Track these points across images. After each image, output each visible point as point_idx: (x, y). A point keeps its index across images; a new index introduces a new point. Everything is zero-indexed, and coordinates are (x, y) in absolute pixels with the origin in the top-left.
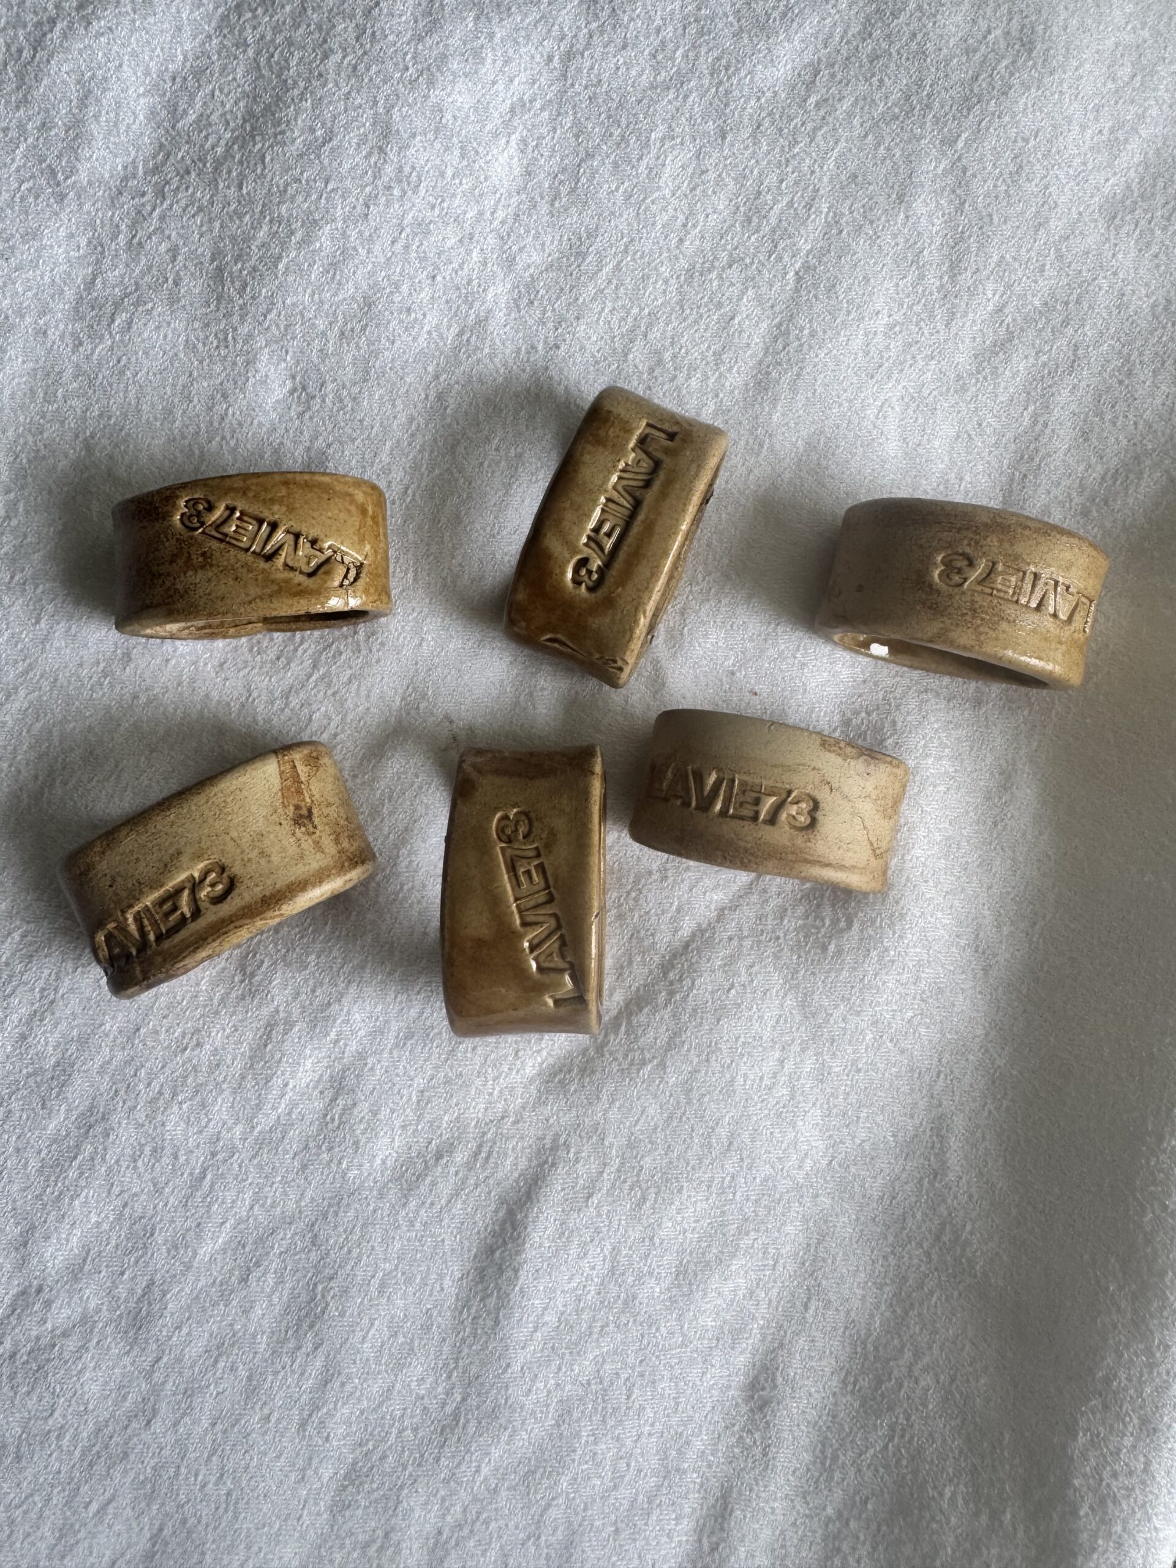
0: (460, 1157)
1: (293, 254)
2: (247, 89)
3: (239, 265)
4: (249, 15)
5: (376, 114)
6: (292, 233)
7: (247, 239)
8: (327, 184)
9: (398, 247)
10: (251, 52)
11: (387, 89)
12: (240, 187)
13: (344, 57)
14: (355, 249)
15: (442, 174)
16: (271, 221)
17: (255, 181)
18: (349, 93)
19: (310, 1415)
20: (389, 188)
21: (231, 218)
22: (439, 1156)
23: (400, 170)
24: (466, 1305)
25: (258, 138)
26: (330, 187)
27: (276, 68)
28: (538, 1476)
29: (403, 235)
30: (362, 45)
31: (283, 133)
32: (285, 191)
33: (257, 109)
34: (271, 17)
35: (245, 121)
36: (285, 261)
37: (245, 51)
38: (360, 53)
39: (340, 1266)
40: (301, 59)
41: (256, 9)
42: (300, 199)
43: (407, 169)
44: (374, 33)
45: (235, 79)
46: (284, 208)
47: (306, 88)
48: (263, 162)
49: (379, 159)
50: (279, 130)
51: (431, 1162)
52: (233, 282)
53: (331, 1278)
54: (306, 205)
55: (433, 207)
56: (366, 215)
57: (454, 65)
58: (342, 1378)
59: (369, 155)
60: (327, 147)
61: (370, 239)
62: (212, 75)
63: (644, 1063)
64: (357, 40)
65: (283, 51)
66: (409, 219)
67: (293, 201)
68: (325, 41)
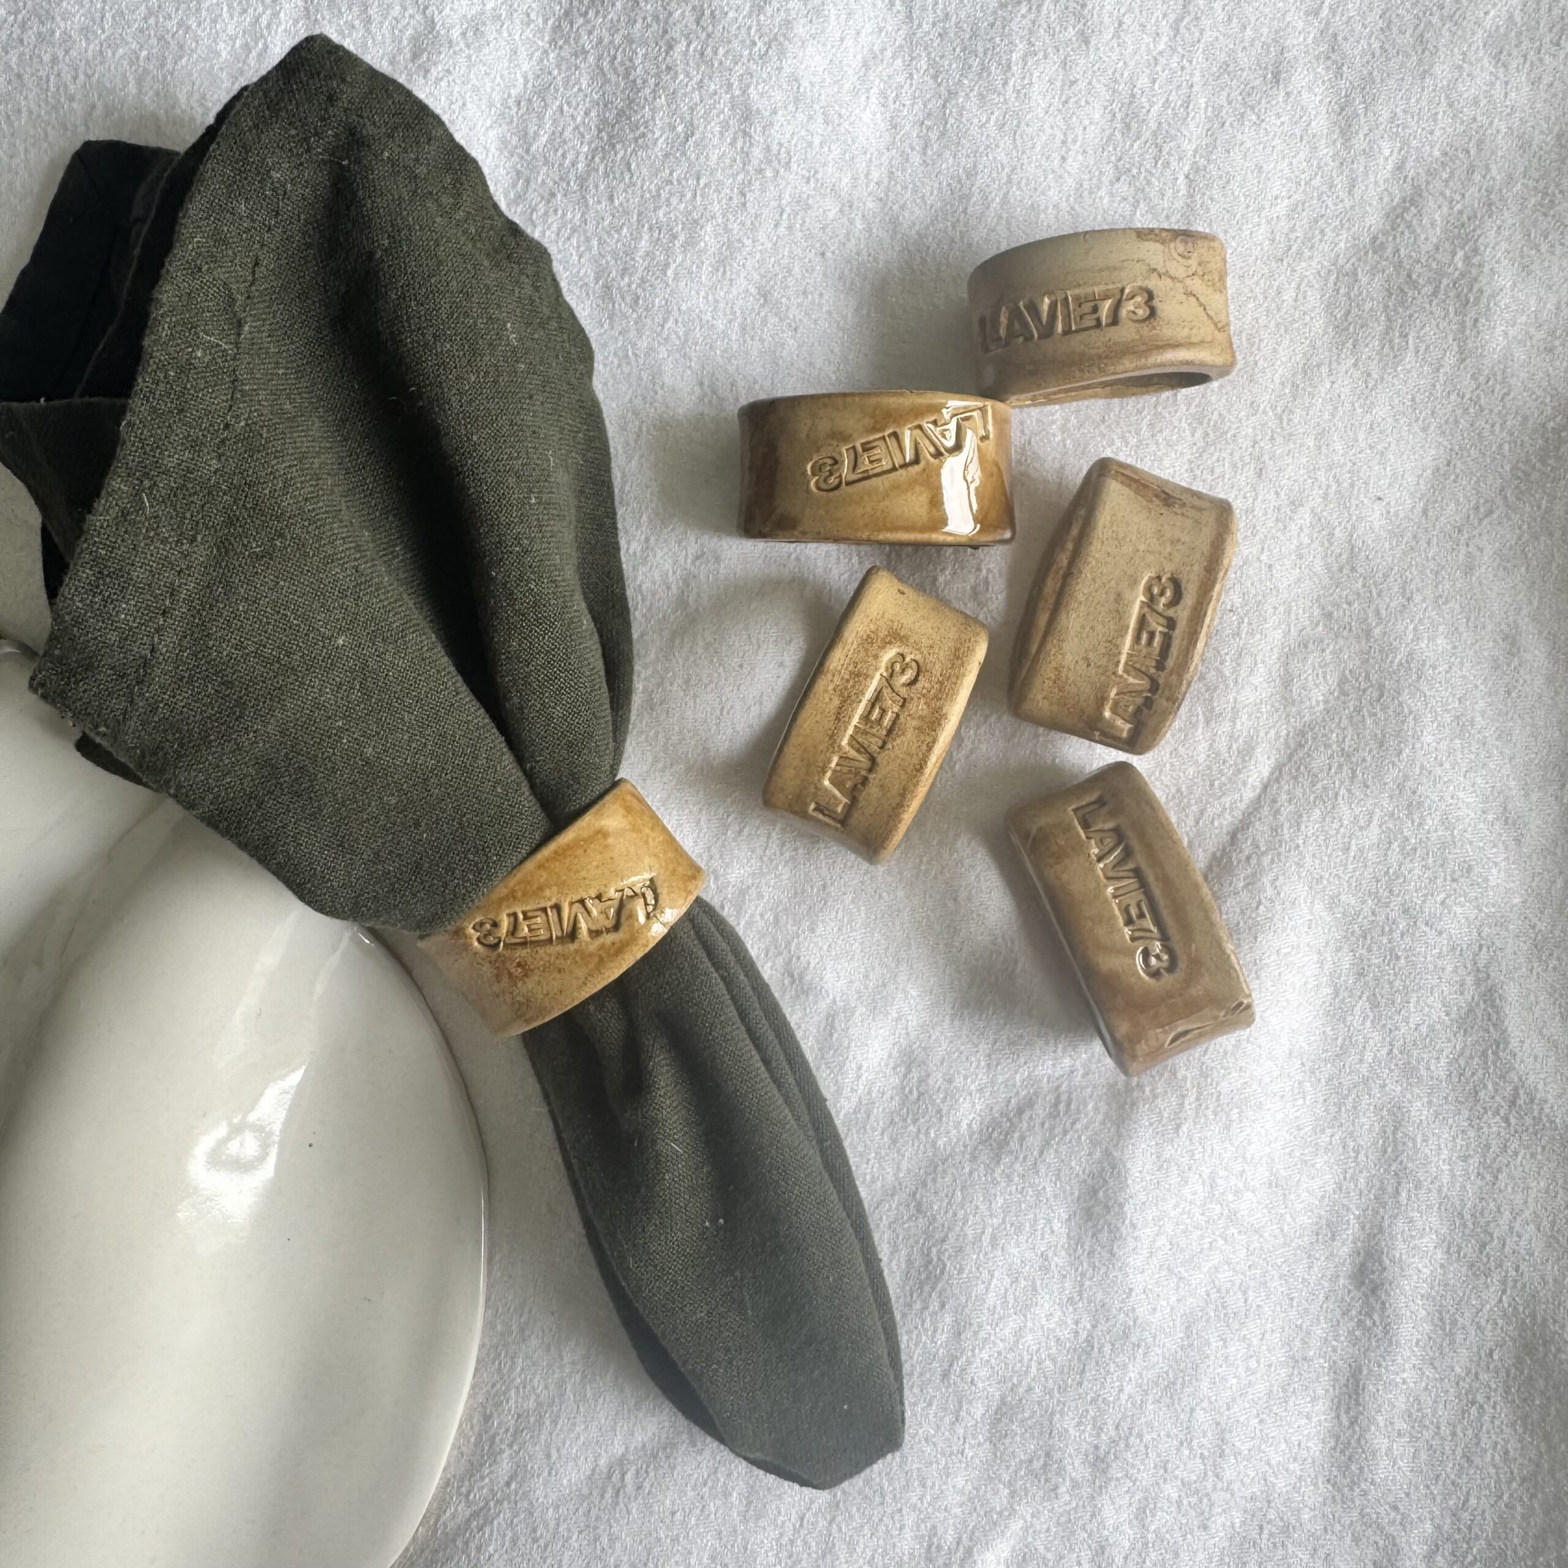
0: (1040, 1111)
1: (679, 259)
2: (596, 97)
3: (626, 279)
4: (581, 21)
5: (733, 97)
6: (675, 237)
7: (630, 253)
8: (698, 179)
9: (782, 230)
10: (591, 59)
11: (739, 69)
12: (611, 198)
13: (688, 45)
14: (739, 241)
15: (810, 145)
16: (651, 229)
17: (625, 191)
18: (701, 81)
20: (760, 171)
21: (609, 234)
24: (1079, 1242)
25: (618, 146)
26: (702, 182)
27: (621, 70)
28: (1178, 1386)
29: (785, 216)
30: (704, 29)
31: (643, 135)
32: (659, 195)
33: (611, 116)
34: (605, 17)
35: (600, 131)
36: (673, 266)
37: (585, 59)
38: (704, 36)
40: (645, 56)
41: (586, 13)
42: (674, 201)
43: (775, 148)
44: (712, 12)
45: (580, 90)
46: (661, 213)
47: (657, 85)
48: (629, 169)
49: (745, 143)
50: (638, 133)
51: (1015, 1120)
52: (623, 299)
54: (683, 206)
55: (808, 181)
56: (744, 204)
57: (800, 29)
59: (734, 140)
60: (691, 142)
61: (754, 228)
62: (557, 91)
64: (698, 24)
65: (624, 50)
66: (787, 198)
67: (668, 204)
68: (665, 32)
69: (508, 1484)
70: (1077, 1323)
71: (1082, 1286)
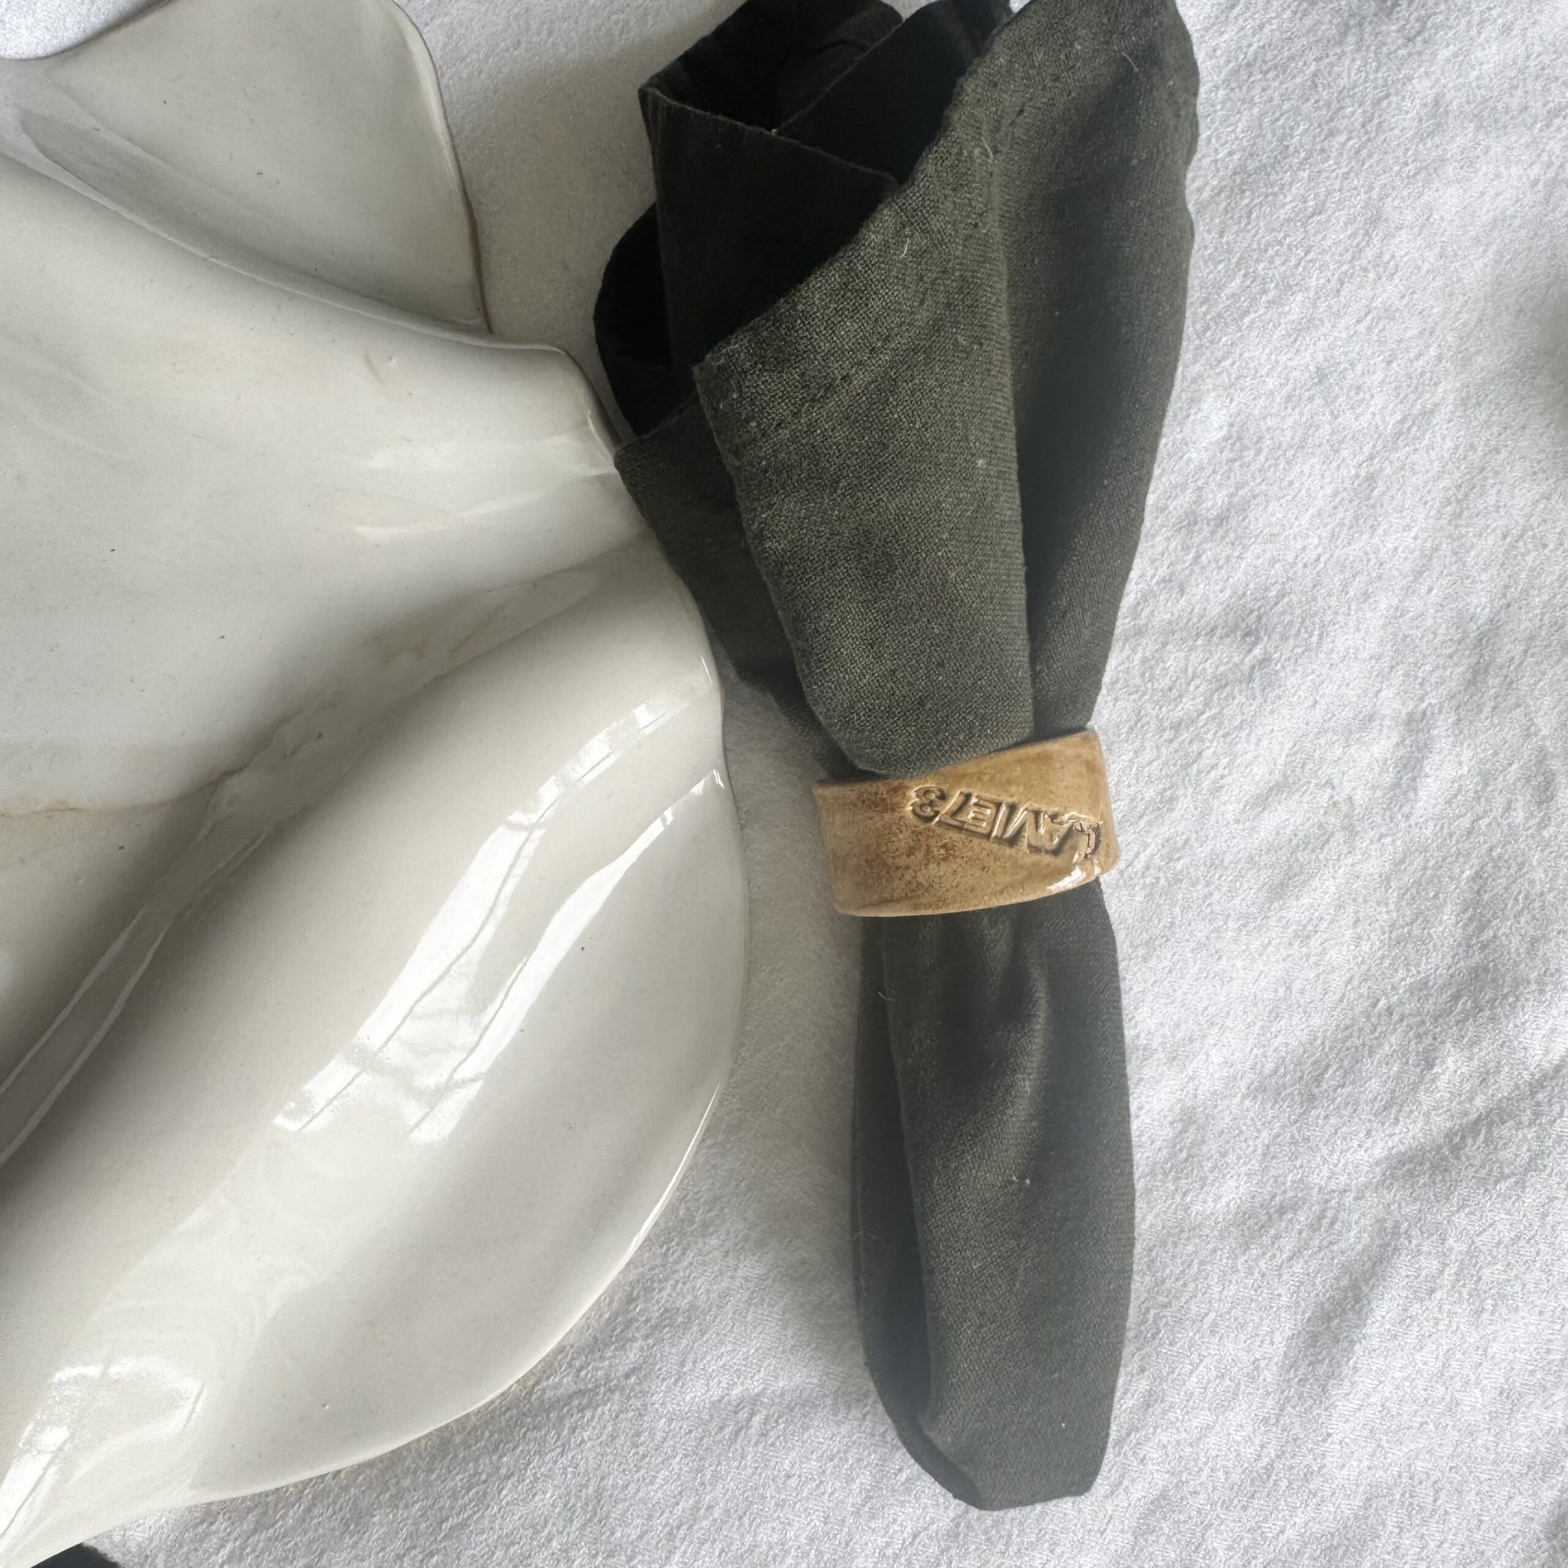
0: (1303, 1217)
1: (1261, 312)
2: (1245, 144)
3: (1204, 309)
4: (1259, 76)
5: (1370, 198)
6: (1264, 292)
7: (1219, 287)
8: (1307, 253)
9: (1362, 328)
10: (1256, 110)
11: (1384, 179)
12: (1221, 234)
13: (1349, 139)
14: (1321, 320)
15: (1418, 268)
16: (1245, 275)
17: (1237, 233)
18: (1347, 173)
19: (1129, 1434)
20: (1365, 270)
21: (1206, 263)
22: (1282, 1211)
23: (1380, 255)
24: (1294, 1365)
25: (1248, 194)
26: (1309, 258)
27: (1280, 132)
29: (1369, 317)
30: (1367, 133)
31: (1275, 195)
32: (1266, 250)
33: (1252, 165)
34: (1282, 83)
35: (1235, 173)
36: (1252, 316)
37: (1250, 109)
38: (1364, 139)
39: (1175, 1297)
40: (1306, 130)
41: (1267, 73)
42: (1278, 261)
43: (1387, 257)
44: (1380, 123)
45: (1233, 131)
46: (1262, 265)
47: (1306, 159)
48: (1249, 217)
49: (1362, 240)
50: (1270, 191)
51: (1275, 1216)
52: (1194, 323)
53: (1165, 1306)
54: (1284, 268)
55: (1403, 297)
56: (1338, 291)
57: (1450, 170)
58: (1166, 1405)
59: (1354, 235)
60: (1316, 219)
61: (1338, 315)
63: (1503, 1177)
64: (1363, 126)
65: (1288, 118)
66: (1377, 303)
67: (1271, 261)
68: (1332, 119)
69: (627, 1376)
70: (1262, 1447)
71: (1282, 1410)
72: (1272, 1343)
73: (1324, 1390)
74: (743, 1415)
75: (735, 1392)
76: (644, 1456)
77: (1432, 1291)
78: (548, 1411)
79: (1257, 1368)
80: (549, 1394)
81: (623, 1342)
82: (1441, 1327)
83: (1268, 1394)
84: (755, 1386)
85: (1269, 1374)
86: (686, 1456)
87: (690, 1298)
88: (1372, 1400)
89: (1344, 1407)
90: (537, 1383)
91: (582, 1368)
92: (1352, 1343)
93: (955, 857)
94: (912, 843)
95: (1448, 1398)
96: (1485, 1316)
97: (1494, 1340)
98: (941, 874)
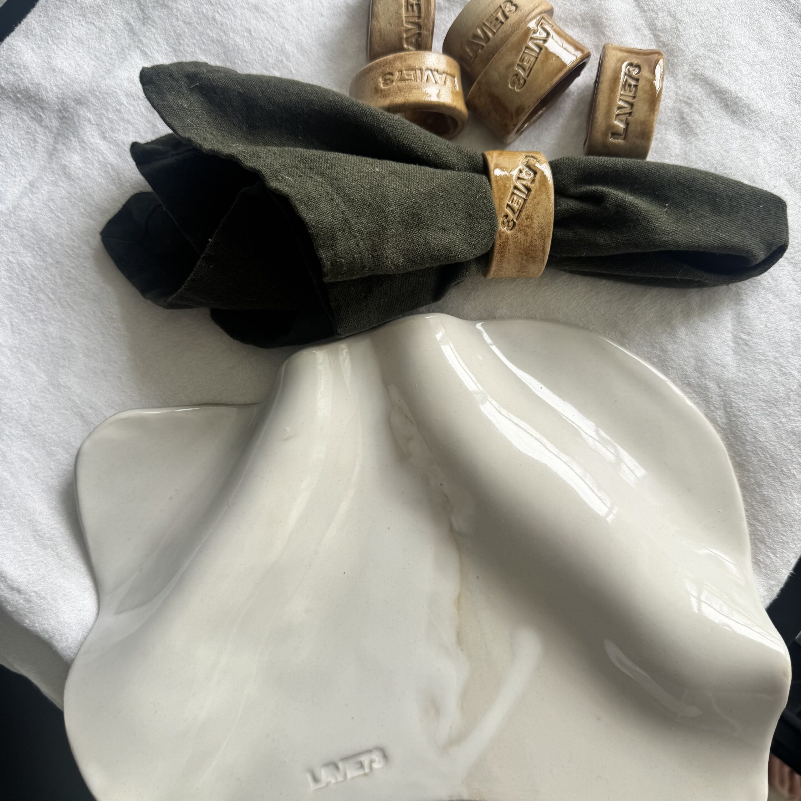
22: (683, 118)
27: (210, 42)
72: (734, 129)
73: (754, 112)
74: (740, 342)
75: (731, 344)
76: (753, 383)
77: (719, 63)
78: (731, 421)
79: (744, 137)
80: (724, 420)
81: (706, 388)
82: (734, 62)
83: (753, 134)
84: (729, 337)
85: (746, 132)
86: (754, 366)
87: (691, 359)
88: (759, 93)
89: (761, 105)
90: (718, 425)
91: (715, 407)
92: (737, 97)
93: (532, 215)
94: (523, 233)
95: (761, 65)
96: (731, 44)
97: (740, 43)
98: (537, 222)
